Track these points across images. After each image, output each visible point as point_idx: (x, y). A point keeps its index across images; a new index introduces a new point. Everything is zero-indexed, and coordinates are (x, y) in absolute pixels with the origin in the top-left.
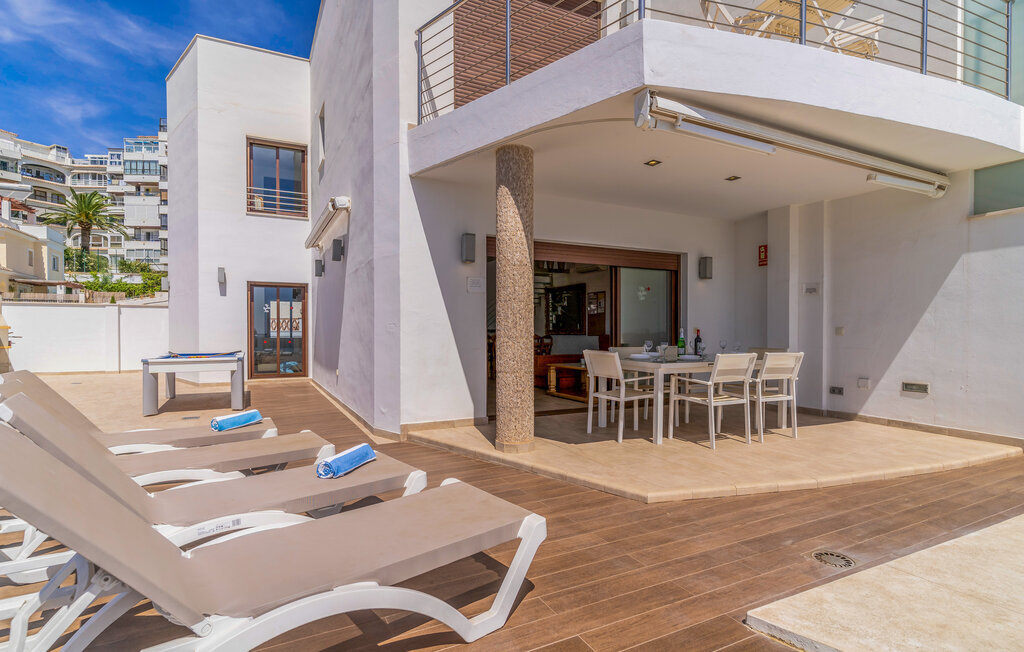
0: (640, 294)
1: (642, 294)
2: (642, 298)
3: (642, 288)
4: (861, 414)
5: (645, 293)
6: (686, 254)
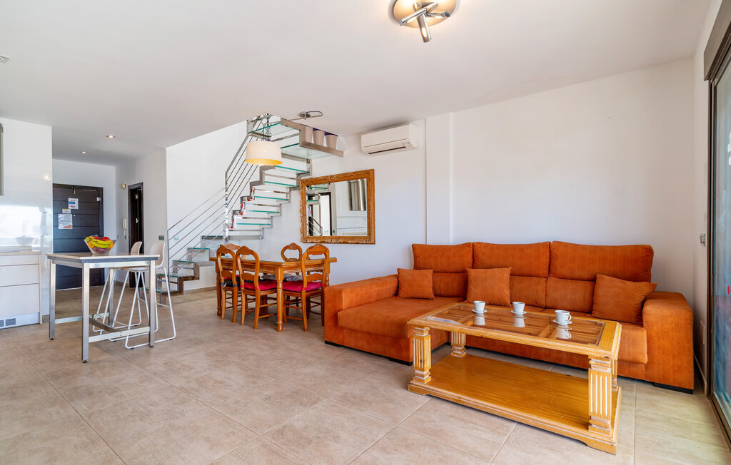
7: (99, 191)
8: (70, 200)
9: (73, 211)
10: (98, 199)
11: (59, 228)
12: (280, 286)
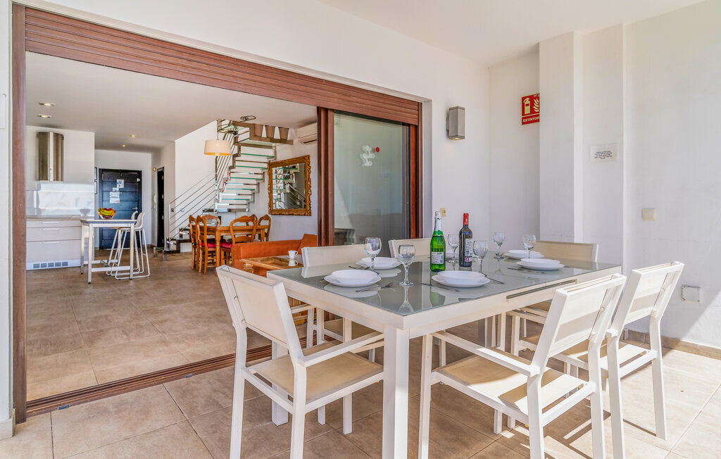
0: (365, 156)
1: (368, 158)
2: (368, 164)
3: (368, 148)
4: (685, 340)
5: (372, 156)
6: (430, 101)
7: (139, 174)
8: (118, 181)
9: (121, 190)
10: (138, 180)
11: (111, 202)
12: (218, 244)
